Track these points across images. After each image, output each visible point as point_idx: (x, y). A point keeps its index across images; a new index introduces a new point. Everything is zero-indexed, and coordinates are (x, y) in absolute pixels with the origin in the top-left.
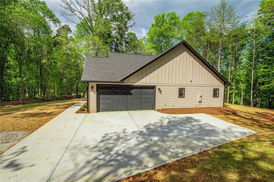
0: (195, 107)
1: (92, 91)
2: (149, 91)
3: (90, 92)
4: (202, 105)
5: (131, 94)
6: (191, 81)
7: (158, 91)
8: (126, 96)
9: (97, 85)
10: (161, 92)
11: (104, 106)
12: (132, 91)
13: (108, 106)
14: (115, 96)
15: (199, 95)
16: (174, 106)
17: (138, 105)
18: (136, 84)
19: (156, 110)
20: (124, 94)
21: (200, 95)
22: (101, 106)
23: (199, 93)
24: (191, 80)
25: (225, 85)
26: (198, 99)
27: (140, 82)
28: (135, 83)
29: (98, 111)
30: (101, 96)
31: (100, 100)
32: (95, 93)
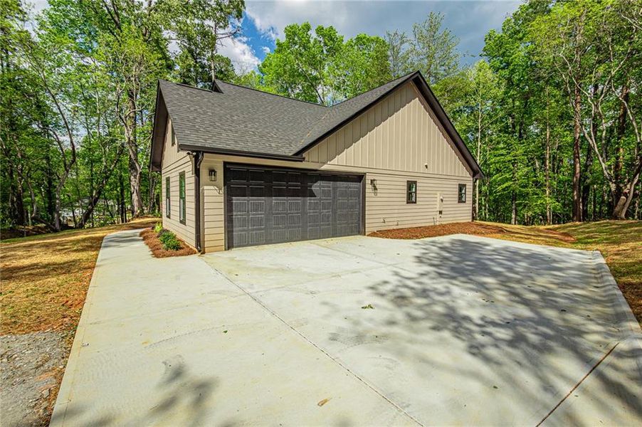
0: (433, 224)
1: (213, 182)
2: (350, 188)
3: (205, 187)
4: (444, 219)
5: (312, 195)
6: (426, 166)
7: (371, 186)
8: (299, 200)
9: (225, 163)
10: (376, 189)
11: (244, 230)
12: (317, 187)
13: (256, 229)
14: (274, 200)
15: (439, 197)
16: (399, 223)
17: (329, 225)
18: (325, 167)
19: (367, 234)
20: (295, 194)
21: (441, 197)
22: (237, 231)
23: (438, 193)
24: (426, 164)
25: (473, 177)
26: (438, 206)
27: (335, 161)
28: (324, 163)
29: (230, 245)
30: (235, 200)
31: (234, 213)
32: (220, 189)
